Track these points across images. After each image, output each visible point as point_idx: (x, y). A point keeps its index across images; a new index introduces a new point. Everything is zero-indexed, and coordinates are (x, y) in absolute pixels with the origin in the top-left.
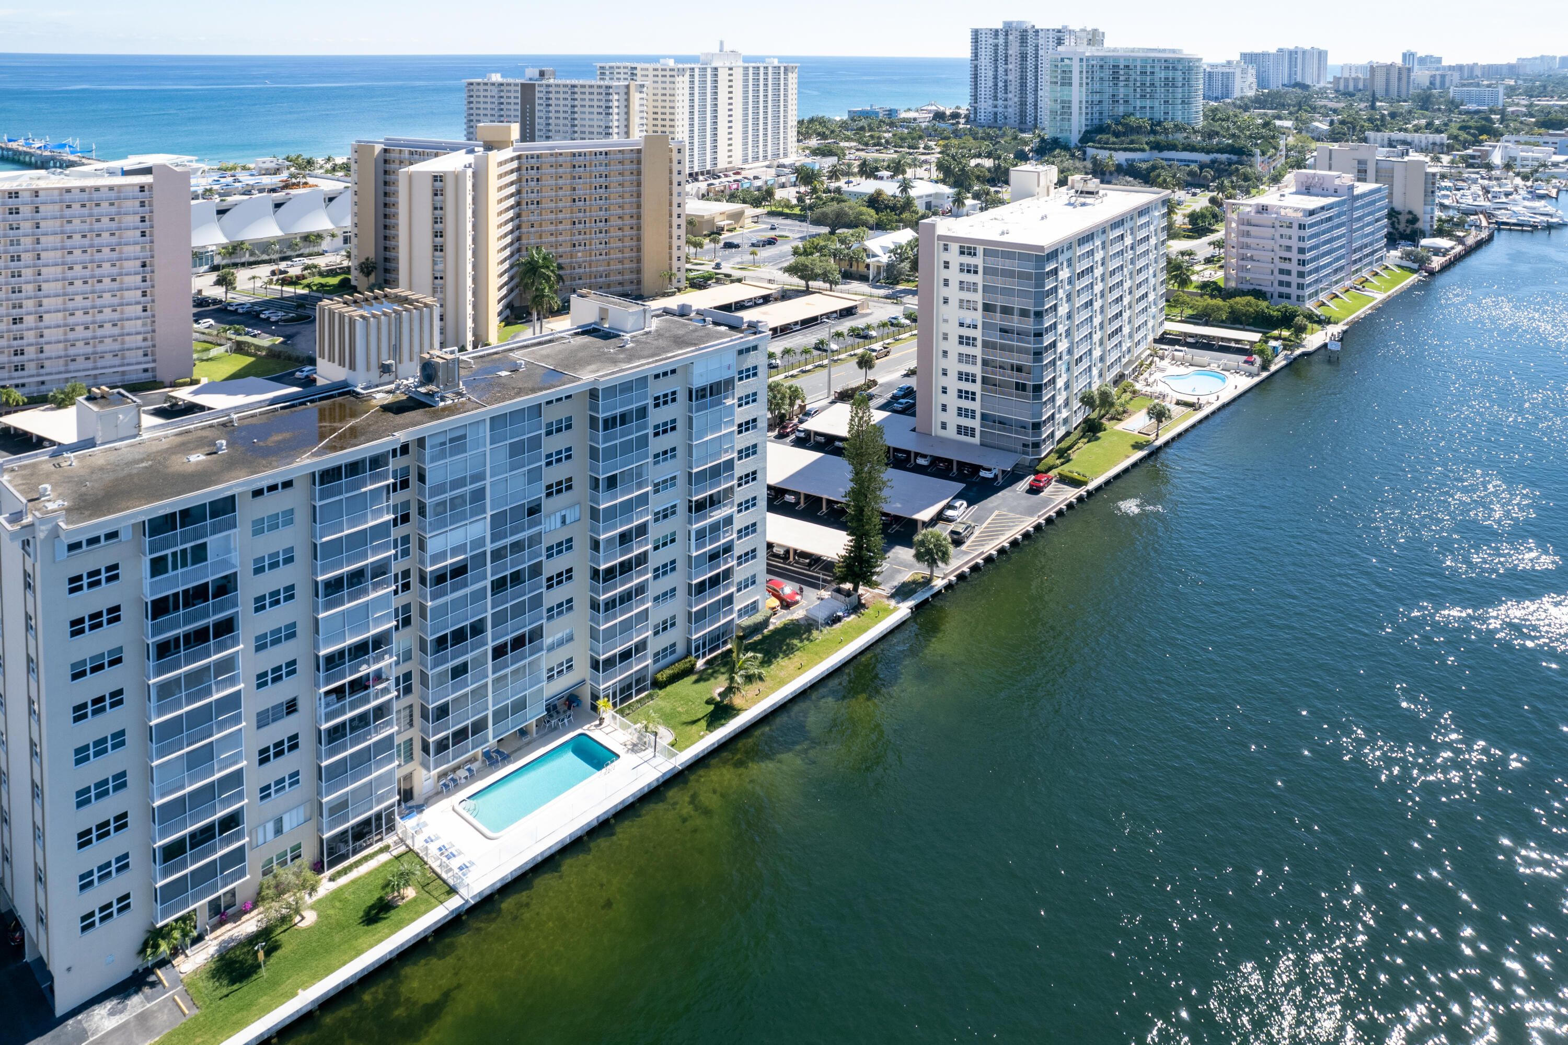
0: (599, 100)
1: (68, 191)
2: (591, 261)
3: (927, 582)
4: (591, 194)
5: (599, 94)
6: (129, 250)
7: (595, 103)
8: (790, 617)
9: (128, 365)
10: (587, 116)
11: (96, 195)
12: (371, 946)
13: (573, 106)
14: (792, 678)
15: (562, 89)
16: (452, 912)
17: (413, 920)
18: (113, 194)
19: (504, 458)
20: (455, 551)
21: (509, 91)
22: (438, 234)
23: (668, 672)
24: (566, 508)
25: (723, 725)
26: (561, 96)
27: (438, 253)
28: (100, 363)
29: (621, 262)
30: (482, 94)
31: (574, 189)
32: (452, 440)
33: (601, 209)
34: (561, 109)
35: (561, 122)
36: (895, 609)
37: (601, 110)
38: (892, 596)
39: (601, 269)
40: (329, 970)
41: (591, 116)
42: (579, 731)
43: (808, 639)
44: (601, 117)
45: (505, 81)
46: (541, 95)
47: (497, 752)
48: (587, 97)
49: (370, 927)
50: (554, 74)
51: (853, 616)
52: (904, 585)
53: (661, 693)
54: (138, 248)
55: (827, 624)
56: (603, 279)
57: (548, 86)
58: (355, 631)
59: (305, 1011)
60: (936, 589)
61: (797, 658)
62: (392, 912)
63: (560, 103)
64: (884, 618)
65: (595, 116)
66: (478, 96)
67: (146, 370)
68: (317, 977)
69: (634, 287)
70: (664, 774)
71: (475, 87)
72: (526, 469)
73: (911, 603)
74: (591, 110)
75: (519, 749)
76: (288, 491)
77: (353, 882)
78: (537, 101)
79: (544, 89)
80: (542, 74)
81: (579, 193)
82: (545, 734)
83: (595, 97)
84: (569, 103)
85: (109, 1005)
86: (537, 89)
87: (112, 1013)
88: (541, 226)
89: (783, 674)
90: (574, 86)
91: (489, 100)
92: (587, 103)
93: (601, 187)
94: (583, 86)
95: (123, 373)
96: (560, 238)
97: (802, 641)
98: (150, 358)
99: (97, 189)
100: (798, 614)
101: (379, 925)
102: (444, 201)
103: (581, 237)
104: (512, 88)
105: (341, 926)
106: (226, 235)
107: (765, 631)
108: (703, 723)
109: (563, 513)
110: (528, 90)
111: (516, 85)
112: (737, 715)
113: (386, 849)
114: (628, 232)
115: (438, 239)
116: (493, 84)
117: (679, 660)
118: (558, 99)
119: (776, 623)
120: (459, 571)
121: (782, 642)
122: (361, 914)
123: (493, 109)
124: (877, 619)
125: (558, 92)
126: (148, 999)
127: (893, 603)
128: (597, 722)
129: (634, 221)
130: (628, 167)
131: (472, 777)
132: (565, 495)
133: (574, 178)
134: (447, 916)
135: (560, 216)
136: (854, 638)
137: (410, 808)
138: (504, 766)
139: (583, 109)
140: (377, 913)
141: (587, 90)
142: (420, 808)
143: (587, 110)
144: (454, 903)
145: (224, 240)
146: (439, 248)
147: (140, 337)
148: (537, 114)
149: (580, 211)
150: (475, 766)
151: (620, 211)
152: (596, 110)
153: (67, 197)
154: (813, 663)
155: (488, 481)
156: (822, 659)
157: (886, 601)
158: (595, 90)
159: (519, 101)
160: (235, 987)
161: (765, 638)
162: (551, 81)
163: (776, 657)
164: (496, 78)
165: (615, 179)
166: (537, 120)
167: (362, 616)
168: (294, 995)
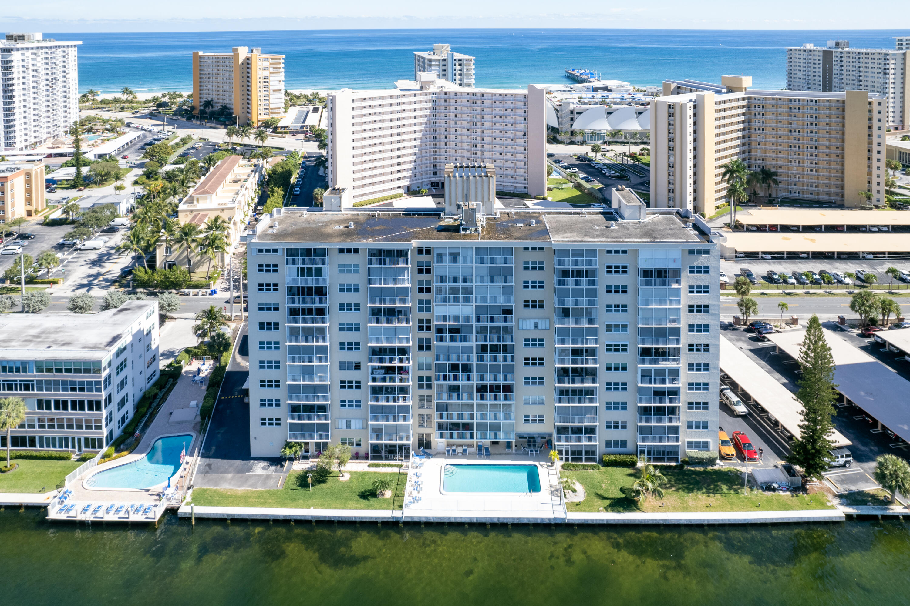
0: (879, 64)
1: (495, 95)
2: (803, 174)
3: (887, 502)
4: (803, 128)
5: (879, 59)
6: (518, 126)
7: (876, 66)
8: (738, 468)
9: (517, 183)
10: (870, 75)
11: (505, 98)
12: (351, 508)
13: (859, 67)
14: (695, 509)
15: (851, 55)
16: (393, 518)
17: (376, 509)
18: (512, 98)
19: (485, 274)
20: (452, 318)
21: (815, 55)
22: (671, 140)
23: (612, 457)
24: (539, 319)
25: (619, 512)
26: (851, 60)
27: (671, 152)
28: (506, 180)
29: (829, 178)
30: (797, 56)
31: (791, 124)
32: (451, 254)
33: (812, 140)
34: (851, 69)
35: (851, 77)
36: (832, 507)
37: (880, 71)
38: (841, 496)
39: (811, 181)
40: (329, 507)
41: (873, 75)
42: (536, 463)
43: (736, 490)
44: (880, 75)
45: (815, 48)
46: (836, 59)
47: (487, 449)
48: (870, 61)
49: (361, 500)
50: (848, 45)
51: (788, 493)
52: (861, 493)
53: (603, 469)
54: (522, 125)
55: (762, 488)
56: (814, 188)
57: (841, 53)
58: (387, 340)
59: (307, 518)
60: (890, 512)
61: (715, 499)
62: (374, 499)
63: (850, 65)
64: (814, 508)
65: (876, 75)
66: (795, 58)
67: (525, 188)
68: (323, 507)
69: (839, 198)
70: (555, 519)
71: (793, 52)
72: (501, 285)
73: (851, 511)
74: (873, 70)
75: (500, 454)
76: (356, 255)
77: (375, 473)
78: (834, 63)
79: (839, 55)
80: (838, 44)
81: (794, 126)
82: (520, 454)
83: (876, 61)
84: (857, 65)
85: (266, 464)
86: (834, 54)
87: (264, 468)
88: (765, 145)
89: (691, 503)
90: (860, 53)
91: (802, 61)
92: (870, 65)
93: (812, 124)
94: (867, 54)
95: (515, 187)
96: (779, 155)
97: (729, 489)
98: (526, 182)
99: (506, 95)
100: (746, 468)
101: (364, 501)
102: (674, 121)
103: (795, 157)
104: (817, 53)
105: (352, 491)
106: (611, 126)
107: (709, 468)
108: (608, 502)
109: (536, 321)
110: (827, 55)
111: (820, 51)
112: (634, 511)
113: (400, 466)
114: (833, 158)
115: (671, 143)
116: (805, 51)
117: (626, 454)
118: (849, 62)
119: (721, 465)
120: (455, 331)
121: (714, 481)
122: (363, 490)
123: (804, 67)
124: (808, 506)
125: (849, 57)
126: (276, 471)
127: (836, 501)
128: (550, 464)
129: (839, 151)
130: (834, 112)
131: (465, 454)
132: (537, 310)
133: (790, 116)
134: (389, 518)
135: (780, 140)
136: (772, 509)
137: (426, 453)
138: (484, 459)
139: (867, 70)
140: (368, 495)
141: (870, 56)
142: (429, 456)
143: (870, 70)
144: (397, 514)
145: (609, 128)
146: (670, 149)
147: (523, 171)
148: (834, 72)
149: (795, 139)
150: (470, 450)
151: (827, 143)
152: (876, 70)
153: (494, 97)
154: (721, 508)
155: (474, 284)
156: (732, 510)
157: (830, 497)
158: (876, 57)
159: (821, 62)
160: (299, 488)
161: (705, 472)
162: (846, 49)
163: (699, 489)
164: (810, 46)
165: (823, 120)
166: (834, 76)
167: (392, 334)
168: (308, 507)
